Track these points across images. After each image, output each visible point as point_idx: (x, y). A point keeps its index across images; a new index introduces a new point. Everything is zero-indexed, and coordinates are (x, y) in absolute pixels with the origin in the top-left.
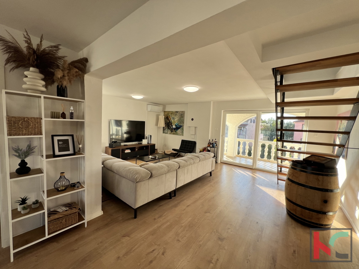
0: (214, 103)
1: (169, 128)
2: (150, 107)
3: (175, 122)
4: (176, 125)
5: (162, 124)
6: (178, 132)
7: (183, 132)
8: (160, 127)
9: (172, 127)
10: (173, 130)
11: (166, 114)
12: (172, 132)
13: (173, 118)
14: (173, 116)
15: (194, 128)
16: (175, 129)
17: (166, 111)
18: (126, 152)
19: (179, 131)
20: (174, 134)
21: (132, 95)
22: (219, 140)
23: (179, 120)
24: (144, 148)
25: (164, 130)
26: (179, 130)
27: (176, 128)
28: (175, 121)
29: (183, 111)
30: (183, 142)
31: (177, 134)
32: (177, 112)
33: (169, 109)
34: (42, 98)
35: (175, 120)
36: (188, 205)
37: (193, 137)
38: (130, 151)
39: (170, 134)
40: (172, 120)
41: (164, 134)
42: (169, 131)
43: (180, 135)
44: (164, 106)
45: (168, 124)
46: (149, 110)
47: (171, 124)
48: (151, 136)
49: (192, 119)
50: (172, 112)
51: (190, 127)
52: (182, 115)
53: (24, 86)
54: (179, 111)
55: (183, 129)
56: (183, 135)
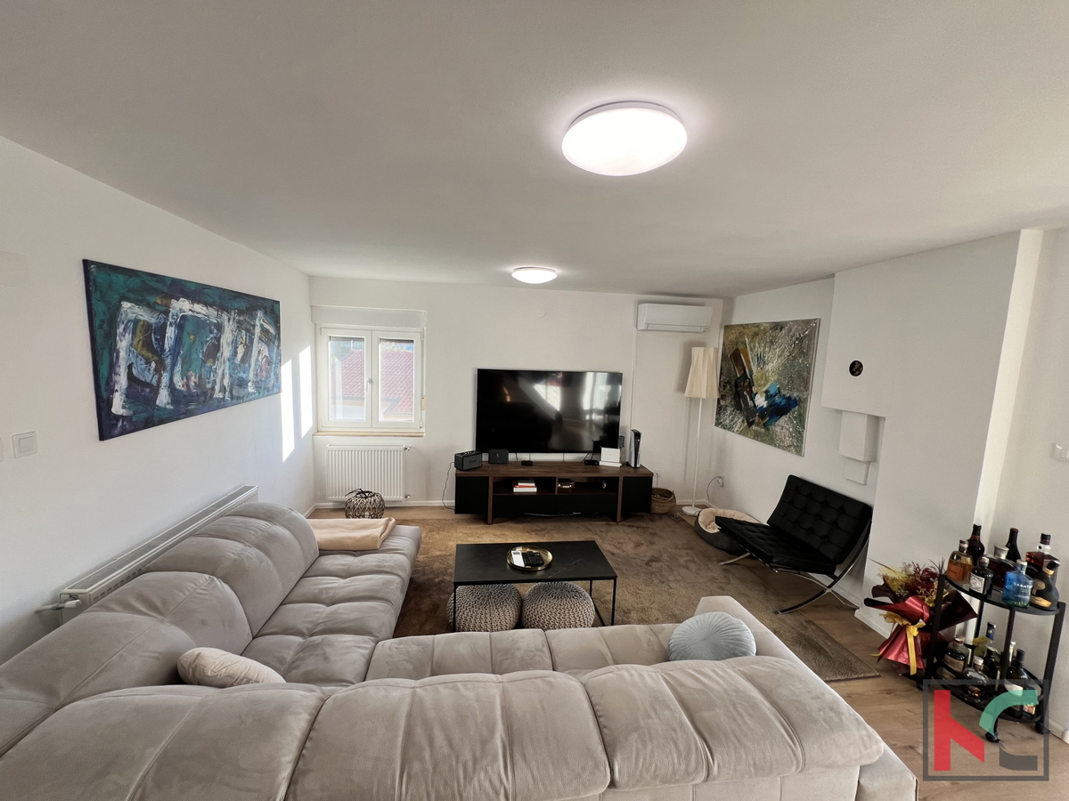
1: (738, 407)
2: (650, 313)
3: (767, 381)
4: (772, 392)
5: (705, 381)
6: (778, 429)
7: (799, 436)
8: (693, 401)
9: (752, 399)
10: (757, 419)
11: (732, 337)
12: (750, 424)
13: (761, 360)
14: (759, 349)
15: (861, 428)
16: (763, 413)
17: (733, 324)
18: (516, 490)
19: (783, 425)
20: (757, 436)
21: (510, 269)
23: (784, 366)
24: (602, 485)
25: (718, 413)
26: (783, 420)
27: (770, 406)
28: (768, 372)
29: (807, 322)
30: (796, 486)
31: (770, 439)
32: (778, 326)
33: (753, 311)
35: (769, 367)
37: (858, 473)
38: (535, 490)
39: (741, 433)
40: (754, 368)
41: (719, 430)
42: (740, 422)
43: (787, 448)
44: (728, 299)
45: (735, 386)
46: (642, 326)
47: (751, 385)
48: (637, 435)
49: (856, 368)
50: (758, 325)
51: (840, 412)
52: (803, 339)
54: (786, 323)
55: (801, 420)
56: (798, 450)
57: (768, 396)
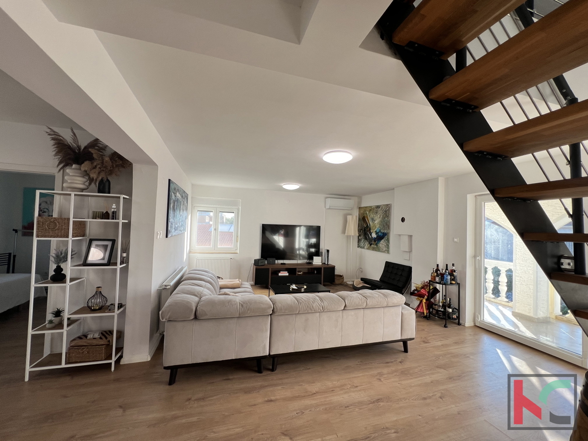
1: (366, 239)
2: (330, 202)
3: (376, 227)
4: (378, 231)
5: (353, 229)
6: (381, 245)
7: (388, 246)
8: (348, 237)
9: (371, 235)
10: (373, 242)
11: (362, 211)
12: (371, 245)
13: (373, 220)
14: (372, 216)
15: (406, 240)
16: (375, 240)
17: (362, 206)
18: (280, 274)
19: (382, 243)
20: (374, 249)
21: (282, 184)
22: (464, 267)
23: (381, 221)
24: (314, 272)
25: (358, 242)
26: (382, 242)
27: (377, 237)
28: (375, 224)
29: (387, 205)
30: (388, 265)
31: (377, 249)
32: (378, 207)
33: (369, 202)
34: (73, 196)
35: (376, 222)
36: (273, 398)
37: (407, 256)
38: (288, 274)
39: (368, 249)
40: (371, 223)
41: (359, 249)
42: (367, 244)
43: (384, 252)
44: (359, 197)
45: (364, 230)
46: (328, 207)
47: (370, 230)
48: (328, 251)
49: (403, 220)
50: (371, 207)
51: (400, 235)
52: (386, 211)
54: (380, 206)
55: (388, 240)
56: (388, 251)
57: (377, 233)
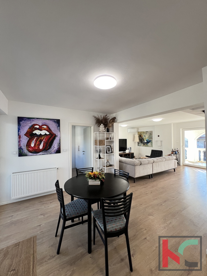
0: (174, 124)
1: (142, 143)
2: (129, 130)
3: (146, 139)
4: (147, 140)
5: (137, 140)
7: (152, 145)
8: (136, 142)
9: (144, 141)
12: (144, 145)
15: (160, 142)
16: (146, 143)
17: (139, 131)
19: (149, 144)
20: (145, 146)
21: (121, 125)
22: (180, 149)
23: (149, 137)
24: (127, 155)
25: (138, 144)
26: (149, 143)
27: (147, 142)
29: (151, 131)
30: (153, 151)
31: (148, 146)
33: (142, 130)
34: (105, 133)
35: (146, 137)
37: (160, 147)
40: (144, 137)
41: (139, 146)
42: (142, 145)
43: (150, 147)
44: (138, 128)
46: (129, 132)
47: (144, 139)
49: (159, 136)
50: (144, 132)
51: (157, 141)
52: (151, 134)
53: (100, 130)
54: (148, 131)
55: (152, 143)
56: (152, 147)
57: (147, 141)
